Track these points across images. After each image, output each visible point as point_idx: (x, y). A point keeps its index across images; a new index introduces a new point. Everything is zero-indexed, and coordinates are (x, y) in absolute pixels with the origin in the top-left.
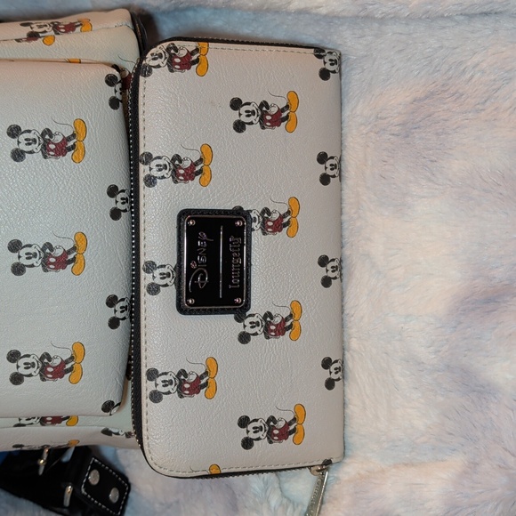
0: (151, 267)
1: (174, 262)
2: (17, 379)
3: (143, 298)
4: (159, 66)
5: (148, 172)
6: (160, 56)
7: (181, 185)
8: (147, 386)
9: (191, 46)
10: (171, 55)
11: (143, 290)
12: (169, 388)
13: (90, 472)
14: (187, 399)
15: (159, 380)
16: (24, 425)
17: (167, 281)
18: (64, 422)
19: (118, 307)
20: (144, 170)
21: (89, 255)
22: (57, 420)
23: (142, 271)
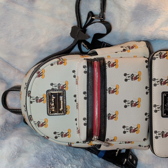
0: (155, 106)
1: (161, 105)
2: (125, 132)
3: (153, 113)
4: (157, 58)
5: (154, 83)
6: (158, 55)
7: (163, 86)
8: (154, 135)
9: (165, 52)
10: (160, 55)
11: (153, 111)
12: (160, 135)
13: (130, 156)
14: (164, 138)
15: (157, 133)
16: (121, 143)
17: (159, 109)
18: (130, 143)
19: (147, 115)
20: (153, 82)
21: (141, 103)
22: (129, 142)
23: (153, 107)
